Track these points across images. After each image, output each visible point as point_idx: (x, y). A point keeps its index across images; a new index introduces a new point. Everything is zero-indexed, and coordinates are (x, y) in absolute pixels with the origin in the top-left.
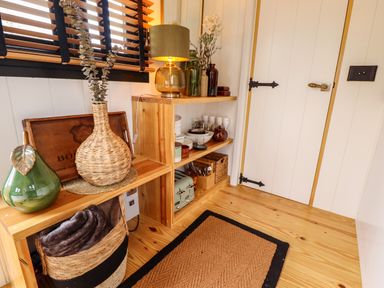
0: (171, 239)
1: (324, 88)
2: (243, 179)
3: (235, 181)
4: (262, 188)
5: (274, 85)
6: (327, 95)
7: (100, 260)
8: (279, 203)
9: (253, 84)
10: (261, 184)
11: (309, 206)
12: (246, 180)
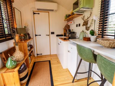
0: (31, 69)
1: (48, 35)
2: (37, 54)
3: (36, 56)
4: (42, 55)
5: (40, 35)
6: (49, 36)
7: (26, 74)
8: (46, 56)
9: (36, 35)
10: (41, 54)
11: (50, 55)
12: (38, 54)
